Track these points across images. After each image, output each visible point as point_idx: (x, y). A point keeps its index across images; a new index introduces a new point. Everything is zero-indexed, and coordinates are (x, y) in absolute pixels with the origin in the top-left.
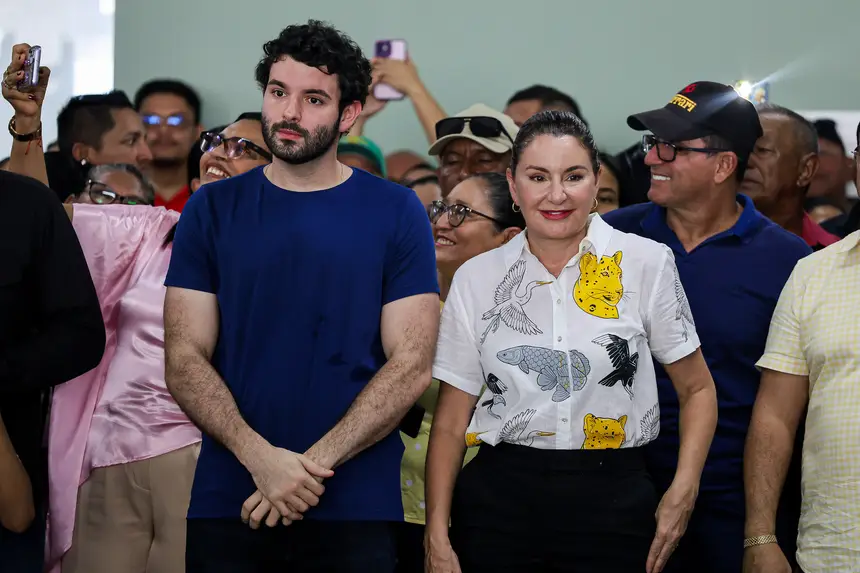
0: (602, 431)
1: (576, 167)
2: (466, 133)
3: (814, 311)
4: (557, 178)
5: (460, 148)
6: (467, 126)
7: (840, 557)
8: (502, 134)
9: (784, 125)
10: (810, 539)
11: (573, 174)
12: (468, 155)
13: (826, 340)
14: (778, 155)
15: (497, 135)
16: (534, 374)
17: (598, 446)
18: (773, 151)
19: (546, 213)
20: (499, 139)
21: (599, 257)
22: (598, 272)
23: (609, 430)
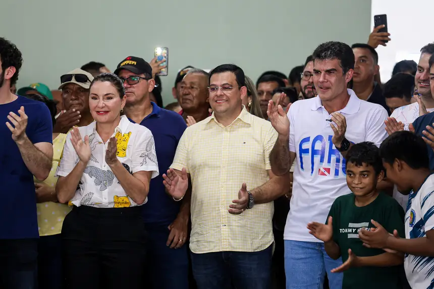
0: (121, 201)
1: (109, 94)
2: (73, 81)
3: (193, 148)
4: (101, 98)
5: (71, 87)
6: (73, 77)
7: (204, 244)
8: (88, 81)
9: (202, 77)
10: (194, 238)
11: (108, 97)
12: (74, 89)
13: (198, 159)
14: (199, 89)
15: (86, 81)
16: (94, 178)
17: (120, 206)
18: (197, 89)
19: (98, 112)
20: (87, 83)
21: (123, 134)
22: (122, 140)
23: (124, 201)
